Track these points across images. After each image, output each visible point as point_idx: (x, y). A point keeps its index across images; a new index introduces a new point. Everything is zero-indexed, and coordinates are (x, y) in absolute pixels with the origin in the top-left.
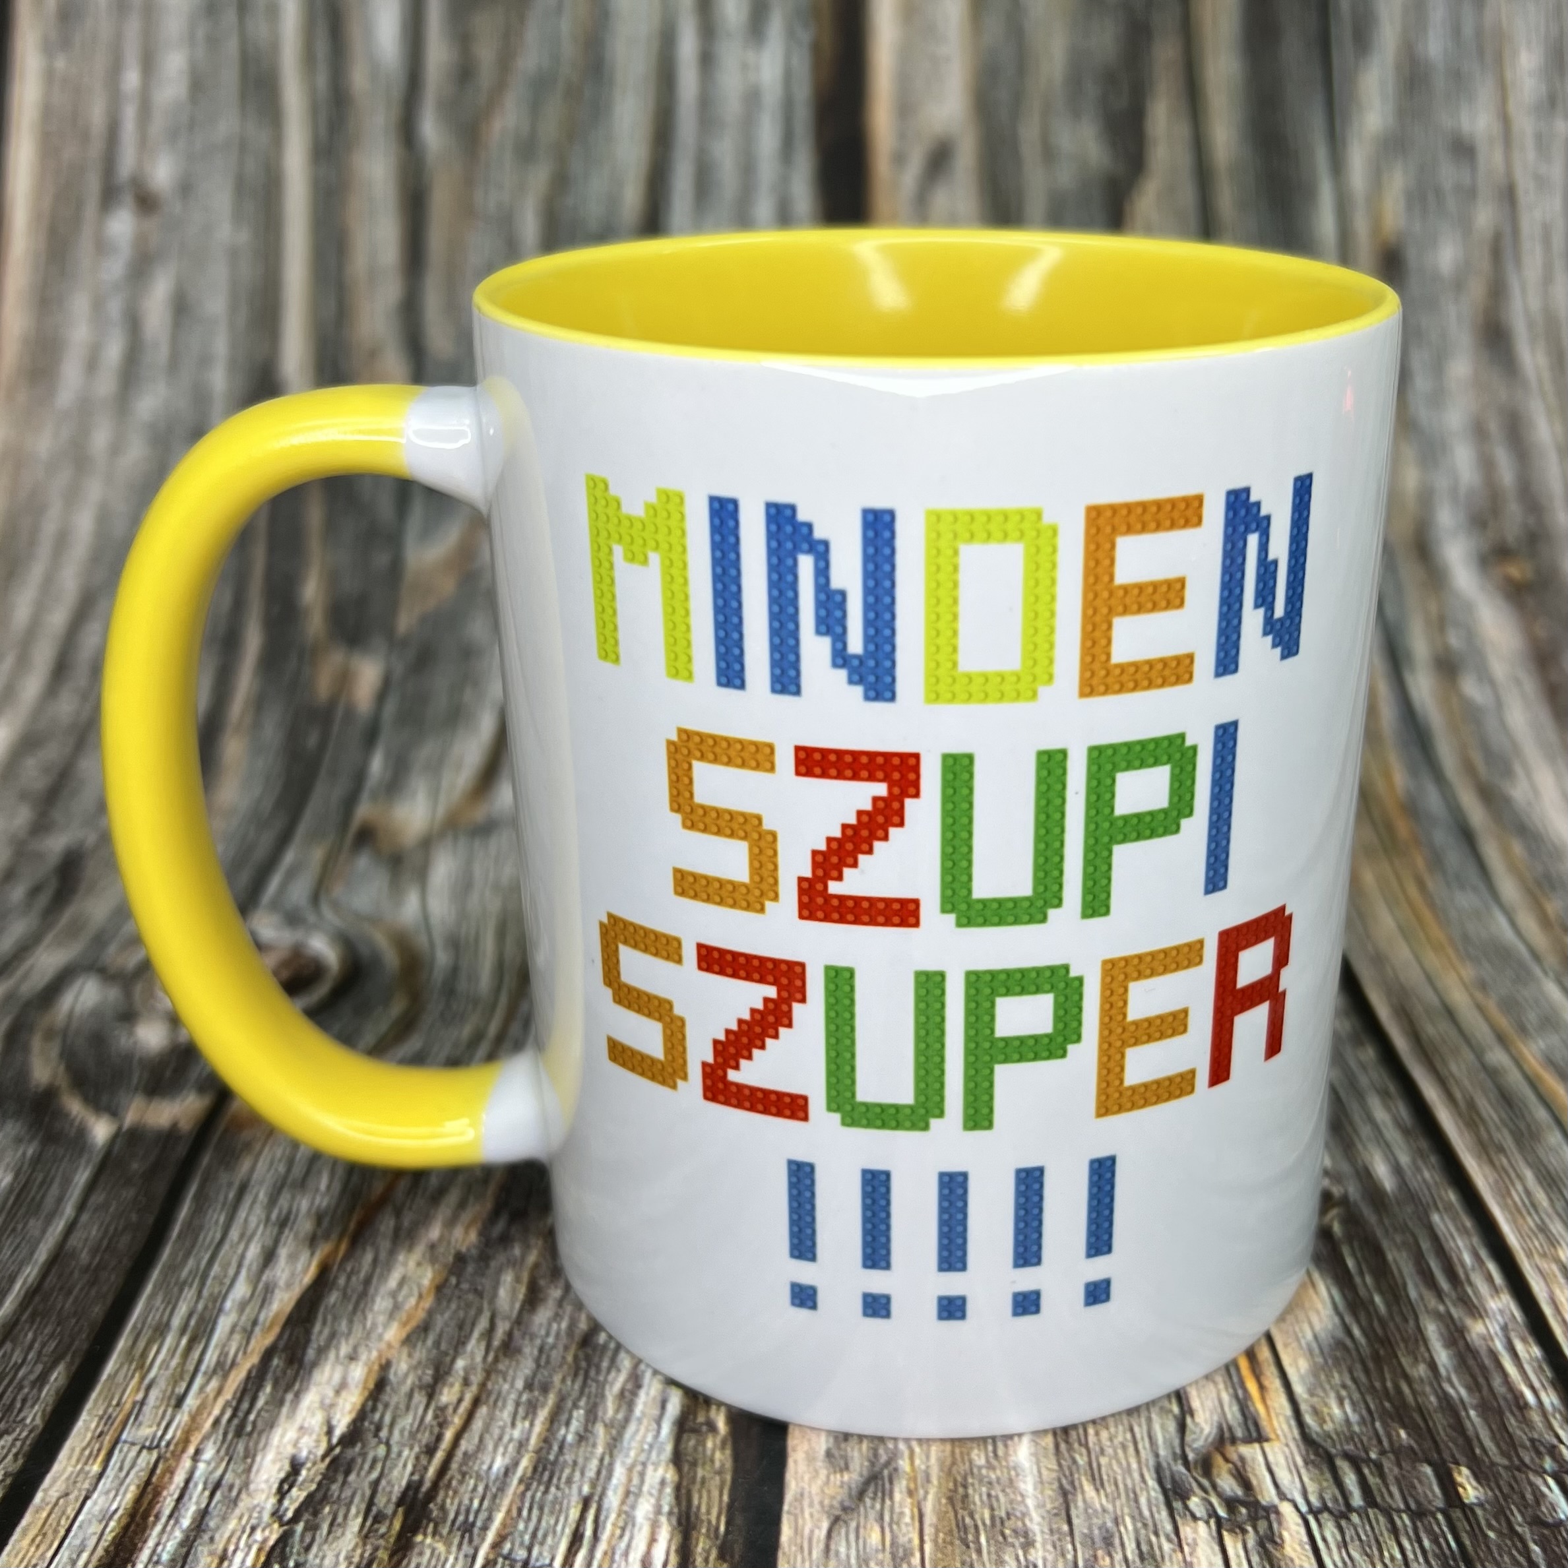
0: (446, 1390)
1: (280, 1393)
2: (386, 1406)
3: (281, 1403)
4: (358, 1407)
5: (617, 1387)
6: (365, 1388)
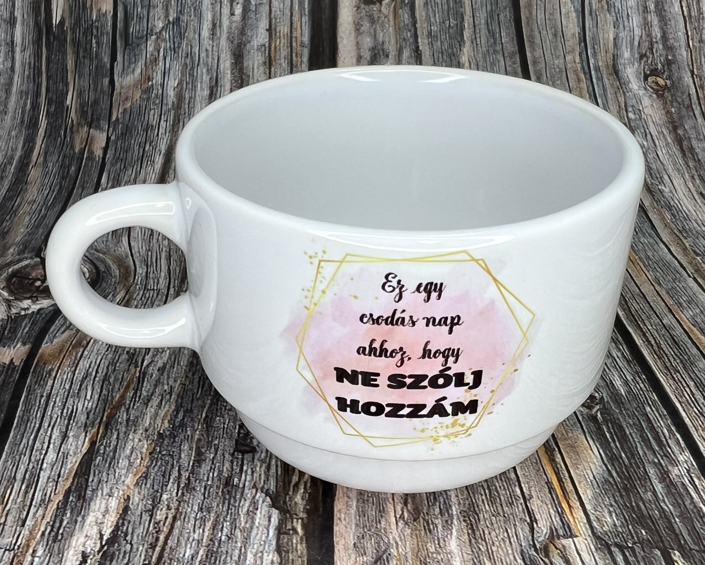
0: (159, 513)
1: (75, 516)
2: (129, 522)
3: (76, 522)
4: (115, 523)
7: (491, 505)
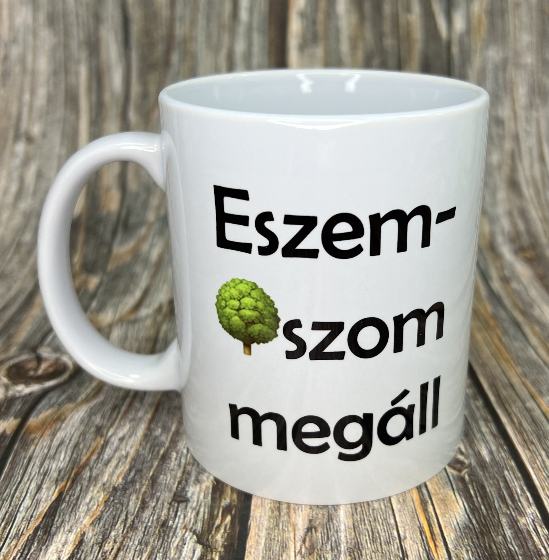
0: (107, 545)
1: (40, 546)
2: (83, 551)
3: (41, 550)
4: (71, 552)
5: (175, 544)
6: (74, 544)
7: (372, 543)
